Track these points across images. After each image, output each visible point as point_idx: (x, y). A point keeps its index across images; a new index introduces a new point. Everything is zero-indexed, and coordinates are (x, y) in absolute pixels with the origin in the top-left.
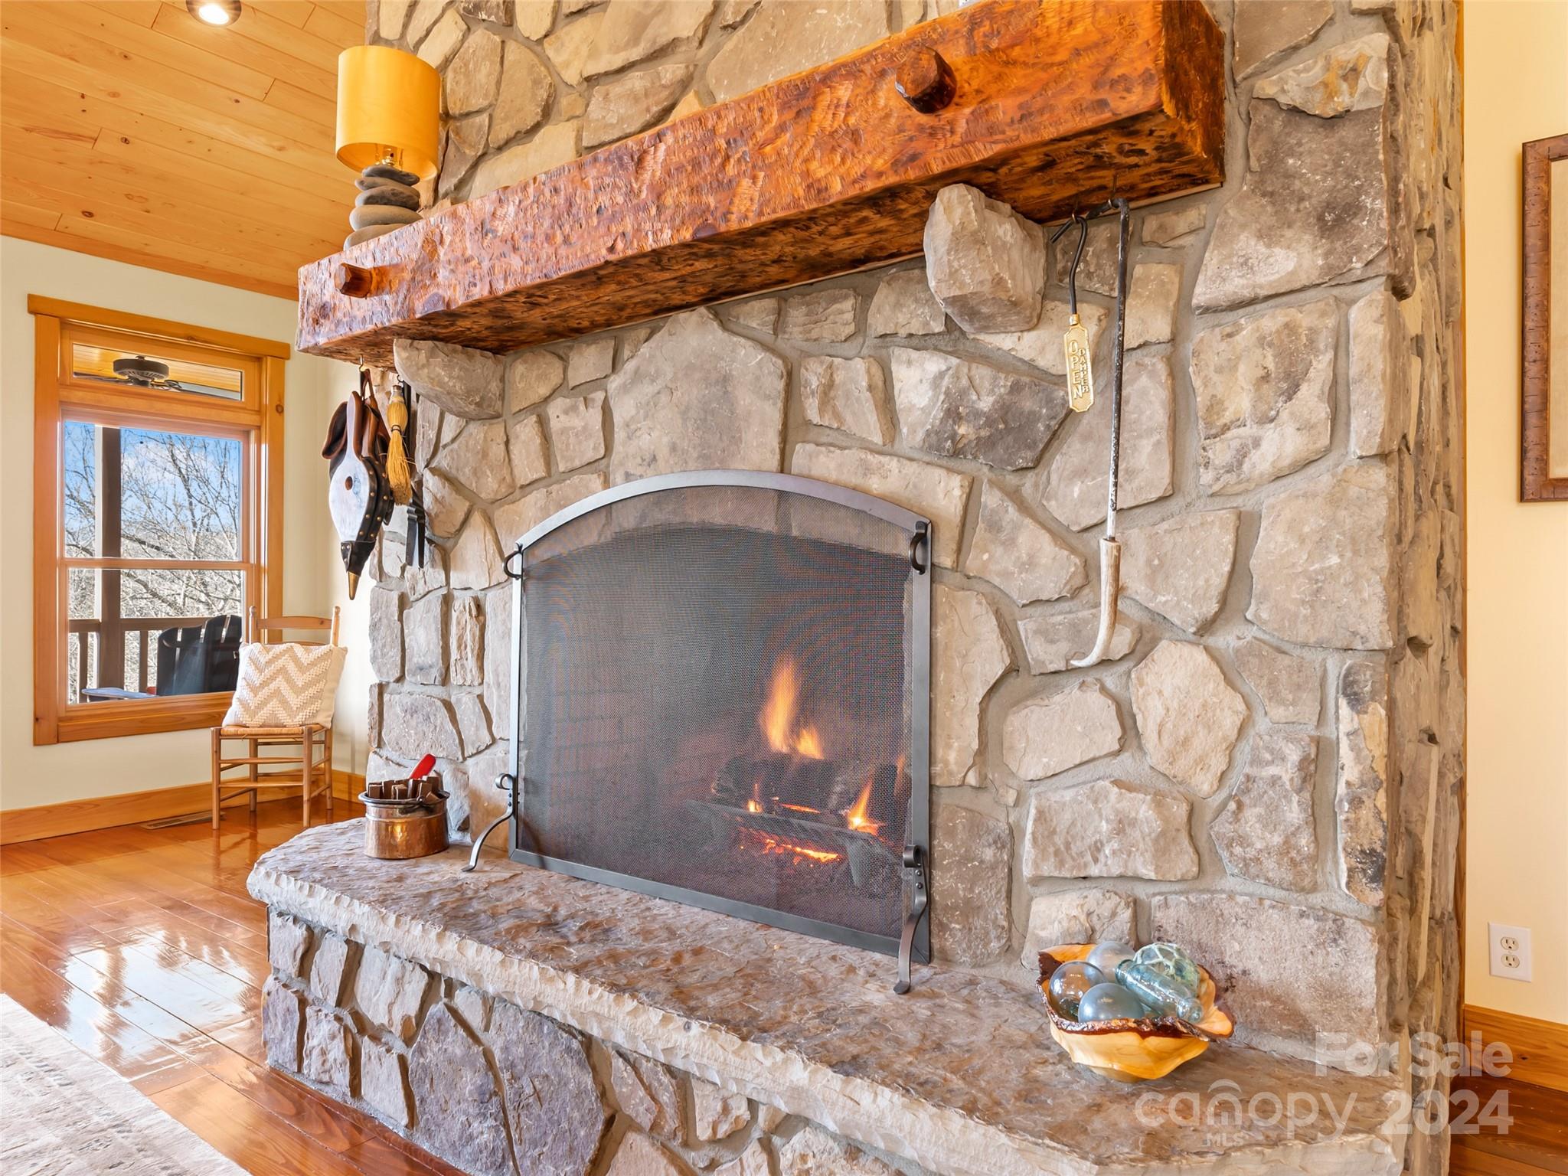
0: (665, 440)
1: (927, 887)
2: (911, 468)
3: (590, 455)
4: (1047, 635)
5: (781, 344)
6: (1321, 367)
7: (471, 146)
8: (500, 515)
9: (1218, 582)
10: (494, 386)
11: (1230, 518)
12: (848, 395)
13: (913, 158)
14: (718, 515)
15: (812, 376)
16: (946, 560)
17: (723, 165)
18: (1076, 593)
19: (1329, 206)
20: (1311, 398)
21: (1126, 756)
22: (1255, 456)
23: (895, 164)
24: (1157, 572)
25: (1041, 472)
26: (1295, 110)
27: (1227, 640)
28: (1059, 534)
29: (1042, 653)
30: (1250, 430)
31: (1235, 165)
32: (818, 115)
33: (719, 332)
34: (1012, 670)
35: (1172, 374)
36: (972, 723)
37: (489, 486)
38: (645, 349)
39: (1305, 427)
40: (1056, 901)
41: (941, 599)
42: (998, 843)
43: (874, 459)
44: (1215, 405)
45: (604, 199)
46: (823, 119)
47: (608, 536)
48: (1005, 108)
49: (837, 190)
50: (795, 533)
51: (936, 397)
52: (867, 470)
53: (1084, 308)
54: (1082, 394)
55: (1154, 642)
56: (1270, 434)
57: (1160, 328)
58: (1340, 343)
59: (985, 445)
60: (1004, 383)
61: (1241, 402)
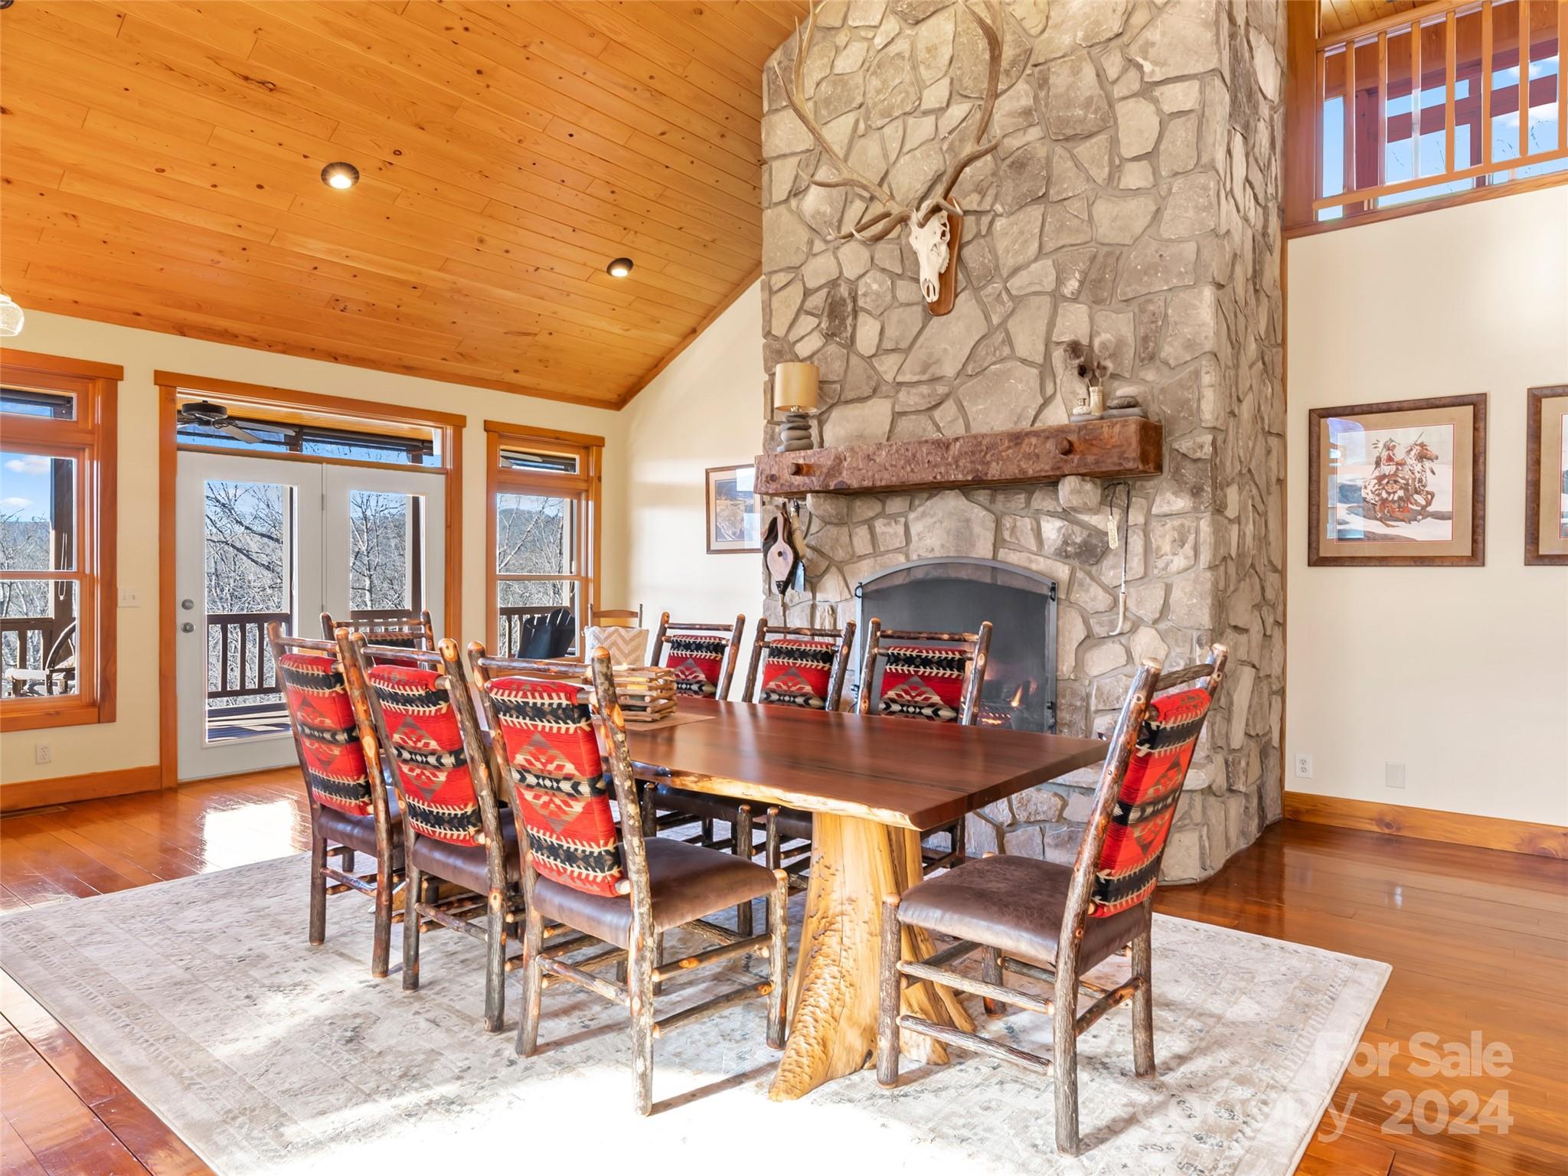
0: (939, 543)
1: (1054, 716)
2: (1049, 562)
3: (898, 545)
4: (1101, 624)
5: (993, 507)
6: (1192, 537)
7: (831, 398)
8: (847, 569)
9: (1159, 607)
10: (845, 510)
11: (1163, 585)
12: (1022, 531)
13: (1059, 468)
14: (964, 574)
15: (1007, 522)
16: (1062, 596)
17: (984, 456)
18: (1111, 609)
19: (1194, 487)
20: (1188, 548)
21: (1128, 666)
22: (1171, 566)
23: (1052, 469)
24: (1140, 603)
25: (1099, 565)
26: (1184, 455)
27: (1162, 626)
28: (1106, 589)
29: (1099, 631)
30: (1170, 557)
31: (1166, 468)
32: (1024, 446)
33: (966, 501)
34: (1087, 637)
35: (1145, 536)
36: (1073, 656)
37: (840, 554)
38: (928, 503)
39: (1187, 558)
40: (1103, 718)
41: (1061, 610)
42: (1083, 699)
43: (1033, 557)
44: (1159, 548)
45: (930, 458)
46: (1025, 448)
47: (907, 580)
48: (1090, 459)
49: (1030, 472)
50: (999, 583)
51: (1058, 537)
52: (1031, 561)
53: (1115, 510)
54: (1114, 542)
55: (1138, 627)
56: (1176, 558)
57: (1141, 520)
58: (1197, 532)
59: (1078, 555)
60: (1085, 533)
61: (1166, 548)
